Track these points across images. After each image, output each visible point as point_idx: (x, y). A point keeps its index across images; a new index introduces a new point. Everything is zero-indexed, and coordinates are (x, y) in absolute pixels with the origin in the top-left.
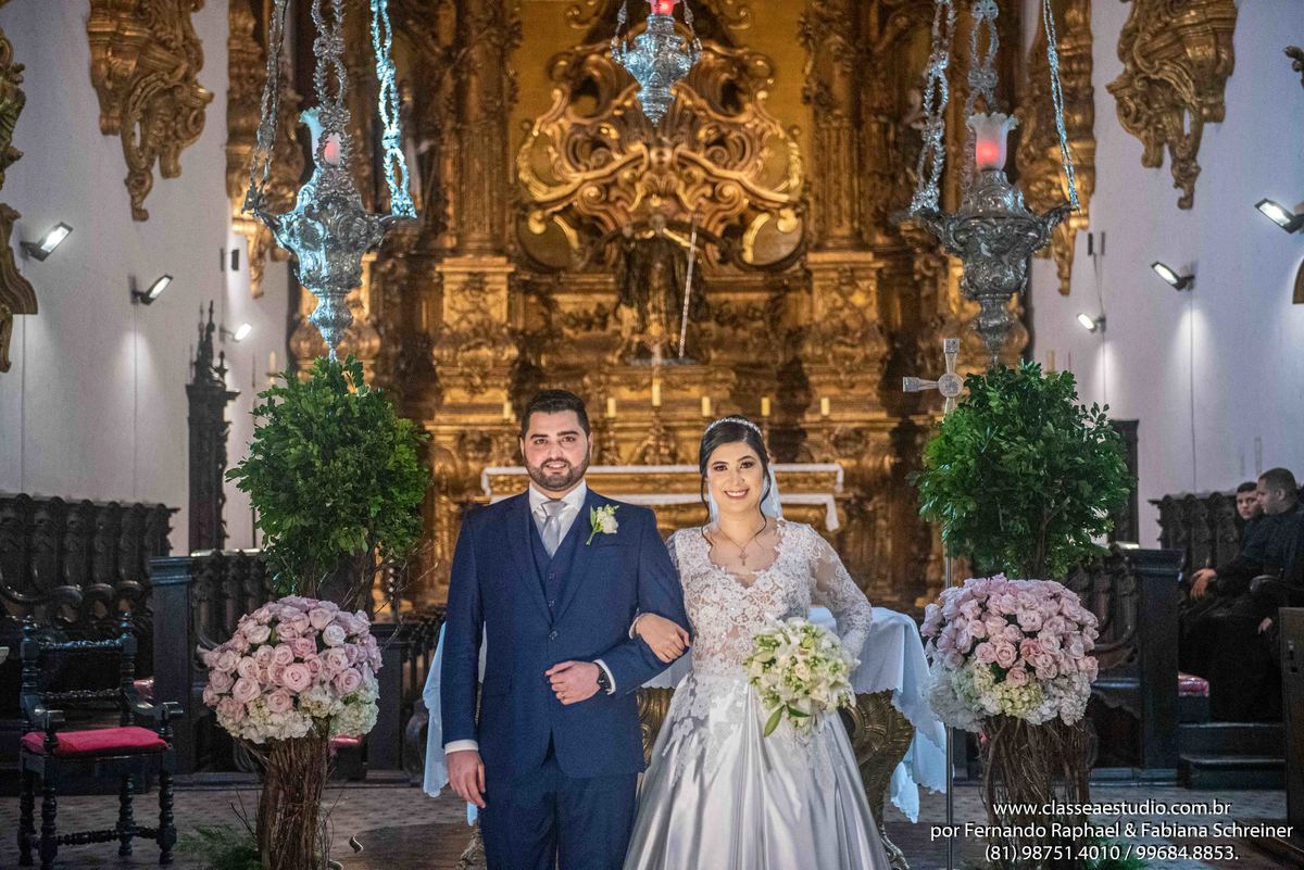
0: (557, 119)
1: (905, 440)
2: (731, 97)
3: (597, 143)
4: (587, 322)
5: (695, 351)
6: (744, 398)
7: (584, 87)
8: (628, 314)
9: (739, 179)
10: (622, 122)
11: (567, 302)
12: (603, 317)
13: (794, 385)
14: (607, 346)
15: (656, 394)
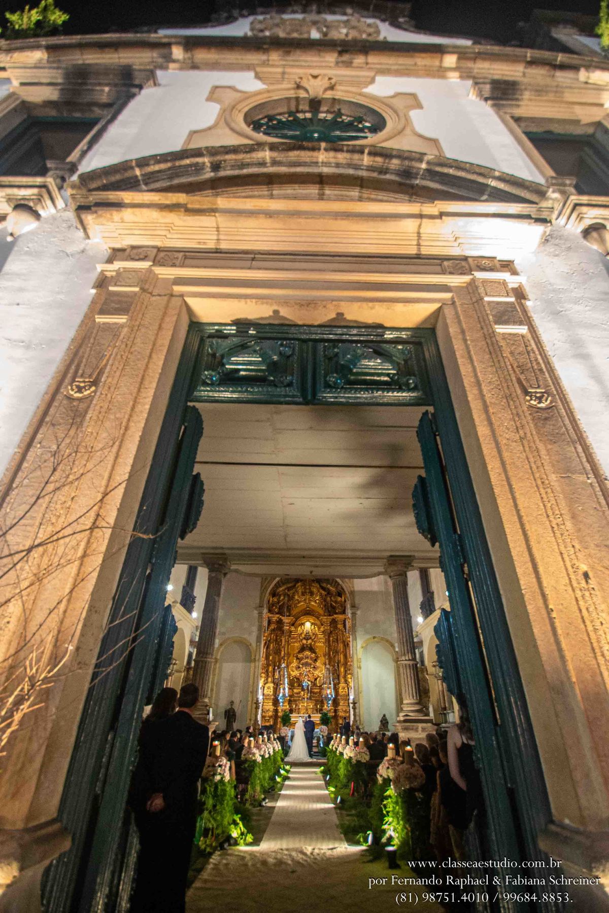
0: (295, 664)
1: (335, 711)
2: (316, 660)
3: (299, 667)
4: (297, 693)
5: (310, 699)
6: (316, 705)
7: (298, 658)
8: (302, 693)
9: (317, 673)
10: (302, 664)
11: (295, 691)
12: (299, 693)
13: (322, 703)
14: (299, 697)
15: (305, 704)
